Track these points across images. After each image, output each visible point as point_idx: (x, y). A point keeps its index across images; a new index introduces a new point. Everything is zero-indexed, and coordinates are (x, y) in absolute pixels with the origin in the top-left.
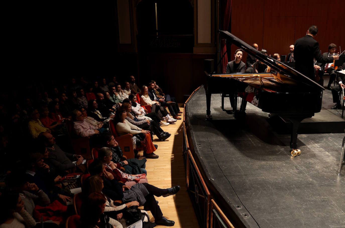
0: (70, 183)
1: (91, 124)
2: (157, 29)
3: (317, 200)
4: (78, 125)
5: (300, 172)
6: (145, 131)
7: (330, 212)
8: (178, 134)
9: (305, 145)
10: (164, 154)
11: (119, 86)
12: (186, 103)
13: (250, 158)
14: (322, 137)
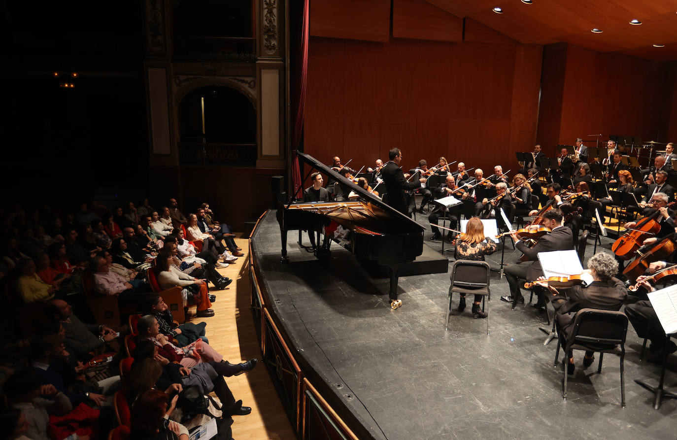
0: (97, 372)
1: (120, 274)
2: (204, 132)
3: (428, 365)
4: (100, 278)
5: (404, 330)
6: (199, 281)
7: (443, 381)
8: (240, 278)
9: (405, 292)
10: (225, 308)
11: (156, 213)
12: (250, 236)
13: (343, 314)
14: (423, 280)
